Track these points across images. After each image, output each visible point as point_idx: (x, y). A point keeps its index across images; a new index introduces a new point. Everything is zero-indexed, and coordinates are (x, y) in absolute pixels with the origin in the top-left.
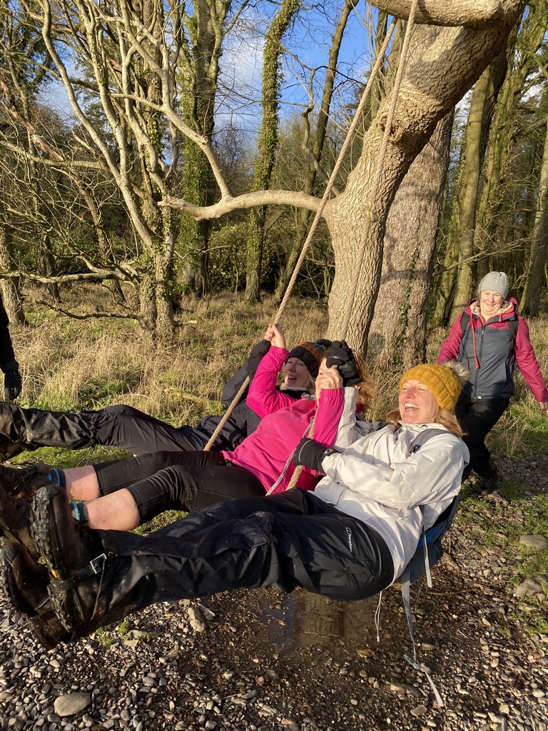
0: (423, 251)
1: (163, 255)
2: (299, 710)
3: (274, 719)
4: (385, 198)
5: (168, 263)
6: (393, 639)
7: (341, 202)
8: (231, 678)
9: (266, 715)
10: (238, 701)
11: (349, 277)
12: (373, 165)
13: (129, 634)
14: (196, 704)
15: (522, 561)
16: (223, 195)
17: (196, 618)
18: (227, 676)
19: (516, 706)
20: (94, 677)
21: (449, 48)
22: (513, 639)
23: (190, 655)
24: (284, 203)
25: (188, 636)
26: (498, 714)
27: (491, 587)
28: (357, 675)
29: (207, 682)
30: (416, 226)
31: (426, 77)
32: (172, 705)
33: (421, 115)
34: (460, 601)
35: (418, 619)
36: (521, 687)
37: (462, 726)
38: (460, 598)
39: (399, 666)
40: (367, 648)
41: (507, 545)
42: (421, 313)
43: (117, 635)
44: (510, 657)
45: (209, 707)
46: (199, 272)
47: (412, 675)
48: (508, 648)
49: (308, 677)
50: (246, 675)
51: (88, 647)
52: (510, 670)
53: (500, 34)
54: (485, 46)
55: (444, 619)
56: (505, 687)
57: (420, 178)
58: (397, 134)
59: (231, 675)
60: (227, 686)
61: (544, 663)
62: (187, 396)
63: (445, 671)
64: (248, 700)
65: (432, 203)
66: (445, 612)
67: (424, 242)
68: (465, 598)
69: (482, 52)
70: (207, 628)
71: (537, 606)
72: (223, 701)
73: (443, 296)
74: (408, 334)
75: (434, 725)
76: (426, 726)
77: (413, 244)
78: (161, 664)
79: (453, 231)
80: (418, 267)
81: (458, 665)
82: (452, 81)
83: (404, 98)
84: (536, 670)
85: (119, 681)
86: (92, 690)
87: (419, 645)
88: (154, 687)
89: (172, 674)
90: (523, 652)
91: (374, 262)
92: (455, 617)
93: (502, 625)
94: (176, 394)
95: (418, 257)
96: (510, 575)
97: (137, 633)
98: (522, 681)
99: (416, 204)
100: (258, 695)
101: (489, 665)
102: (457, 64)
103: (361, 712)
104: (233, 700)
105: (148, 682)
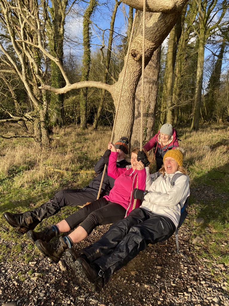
0: (151, 105)
1: (43, 110)
2: (107, 300)
3: (97, 305)
4: (134, 84)
5: (45, 113)
6: (145, 266)
7: (117, 86)
8: (78, 289)
9: (93, 303)
10: (82, 298)
11: (121, 117)
12: (129, 70)
13: (33, 275)
14: (63, 302)
15: (195, 229)
16: (67, 83)
17: (63, 265)
18: (76, 288)
19: (194, 288)
20: (18, 295)
21: (156, 21)
22: (193, 261)
23: (60, 281)
25: (59, 273)
26: (188, 292)
27: (184, 241)
28: (131, 283)
29: (68, 292)
30: (148, 95)
31: (148, 33)
32: (53, 303)
33: (147, 49)
34: (172, 248)
35: (155, 256)
36: (196, 280)
37: (173, 299)
38: (172, 246)
39: (148, 277)
40: (135, 270)
41: (189, 223)
42: (152, 131)
43: (28, 276)
44: (192, 268)
45: (69, 303)
46: (60, 116)
47: (153, 280)
48: (191, 265)
49: (111, 285)
50: (85, 287)
51: (15, 282)
52: (192, 274)
53: (176, 16)
54: (170, 21)
55: (166, 255)
56: (190, 281)
57: (149, 75)
58: (138, 57)
59: (78, 288)
60: (76, 293)
61: (205, 270)
62: (56, 170)
63: (166, 277)
64: (86, 298)
65: (154, 85)
66: (166, 253)
67: (152, 101)
68: (173, 246)
69: (169, 23)
70: (67, 269)
71: (202, 247)
72: (75, 300)
73: (161, 123)
74: (147, 139)
75: (163, 300)
76: (159, 300)
77: (147, 102)
78: (48, 286)
79: (164, 97)
80: (150, 112)
81: (171, 274)
82: (158, 35)
83: (140, 42)
84: (202, 273)
85: (29, 295)
86: (17, 301)
87: (156, 267)
88: (45, 296)
89: (52, 290)
90: (196, 266)
91: (131, 110)
92: (170, 254)
93: (188, 256)
94: (52, 169)
95: (150, 108)
96: (191, 235)
97: (36, 274)
98: (196, 278)
99: (148, 86)
100: (90, 296)
101: (184, 272)
102: (160, 28)
103: (133, 298)
104: (79, 298)
105: (42, 295)
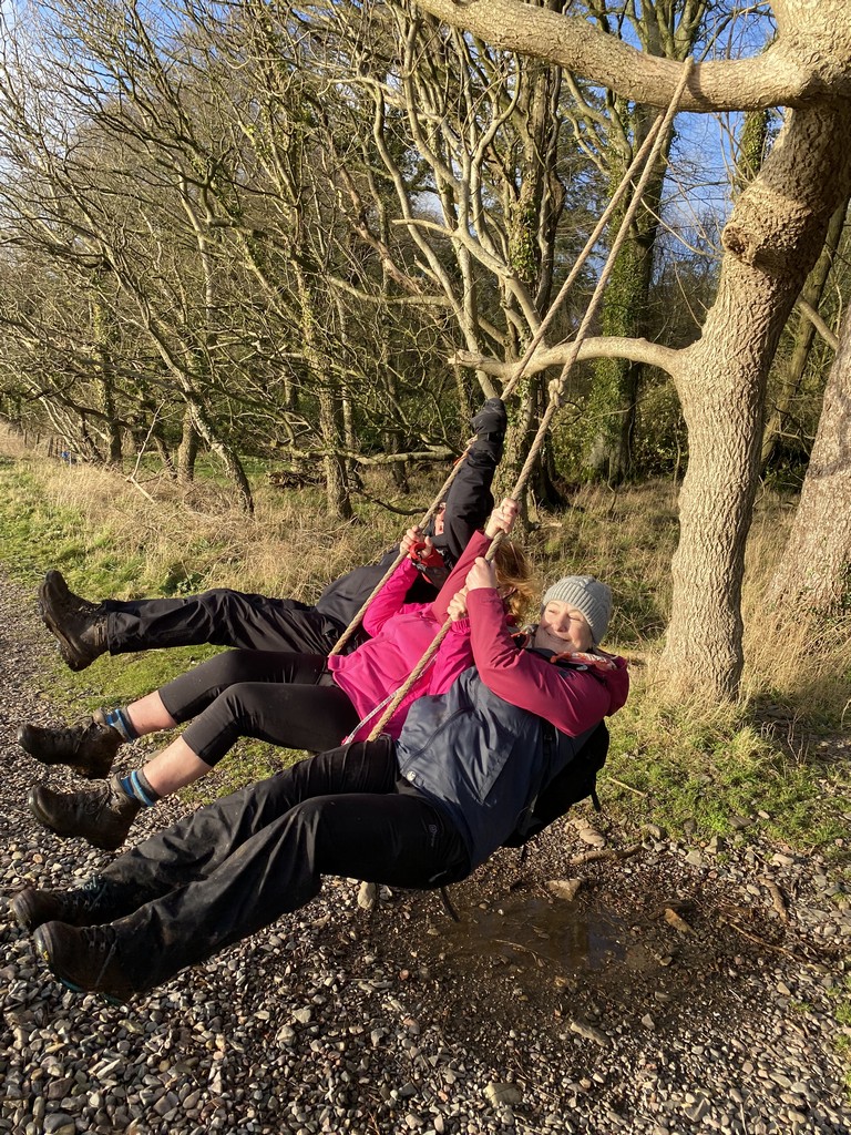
1: (517, 425)
2: (434, 1016)
3: (397, 1016)
4: (756, 346)
5: (523, 438)
7: (692, 354)
8: (371, 963)
9: (390, 1009)
10: (366, 986)
11: (704, 464)
14: (315, 976)
17: (367, 894)
23: (337, 929)
24: (616, 355)
25: (348, 909)
29: (341, 959)
32: (288, 970)
33: (780, 223)
45: (327, 983)
46: (618, 449)
47: (614, 1022)
49: (470, 988)
50: (393, 965)
58: (748, 253)
59: (372, 959)
60: (362, 969)
64: (378, 990)
70: (375, 907)
72: (347, 983)
75: (602, 1081)
76: (589, 1077)
78: (300, 929)
83: (755, 201)
88: (279, 948)
89: (306, 941)
91: (743, 442)
100: (392, 988)
104: (360, 984)
105: (273, 941)
